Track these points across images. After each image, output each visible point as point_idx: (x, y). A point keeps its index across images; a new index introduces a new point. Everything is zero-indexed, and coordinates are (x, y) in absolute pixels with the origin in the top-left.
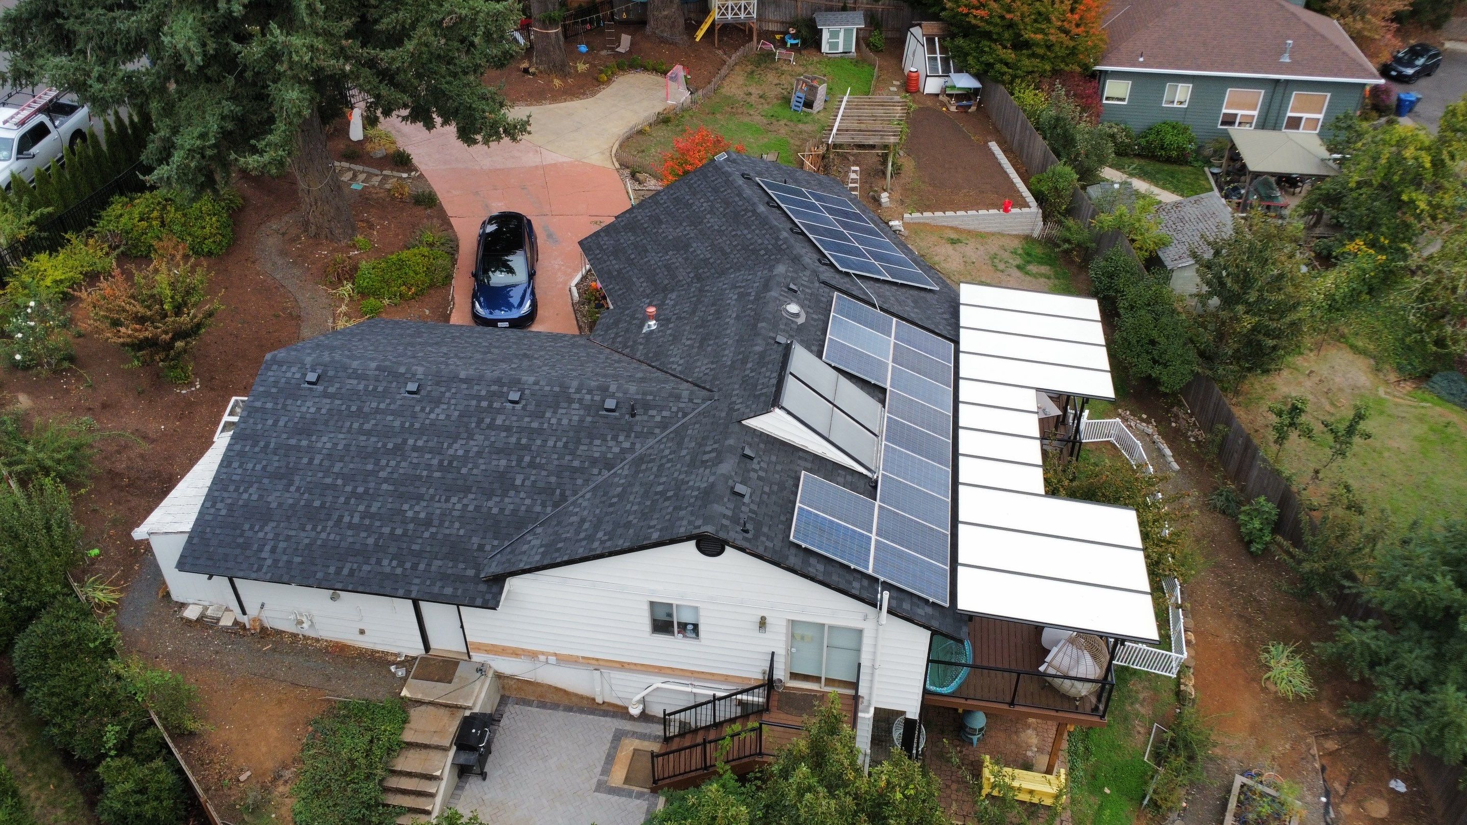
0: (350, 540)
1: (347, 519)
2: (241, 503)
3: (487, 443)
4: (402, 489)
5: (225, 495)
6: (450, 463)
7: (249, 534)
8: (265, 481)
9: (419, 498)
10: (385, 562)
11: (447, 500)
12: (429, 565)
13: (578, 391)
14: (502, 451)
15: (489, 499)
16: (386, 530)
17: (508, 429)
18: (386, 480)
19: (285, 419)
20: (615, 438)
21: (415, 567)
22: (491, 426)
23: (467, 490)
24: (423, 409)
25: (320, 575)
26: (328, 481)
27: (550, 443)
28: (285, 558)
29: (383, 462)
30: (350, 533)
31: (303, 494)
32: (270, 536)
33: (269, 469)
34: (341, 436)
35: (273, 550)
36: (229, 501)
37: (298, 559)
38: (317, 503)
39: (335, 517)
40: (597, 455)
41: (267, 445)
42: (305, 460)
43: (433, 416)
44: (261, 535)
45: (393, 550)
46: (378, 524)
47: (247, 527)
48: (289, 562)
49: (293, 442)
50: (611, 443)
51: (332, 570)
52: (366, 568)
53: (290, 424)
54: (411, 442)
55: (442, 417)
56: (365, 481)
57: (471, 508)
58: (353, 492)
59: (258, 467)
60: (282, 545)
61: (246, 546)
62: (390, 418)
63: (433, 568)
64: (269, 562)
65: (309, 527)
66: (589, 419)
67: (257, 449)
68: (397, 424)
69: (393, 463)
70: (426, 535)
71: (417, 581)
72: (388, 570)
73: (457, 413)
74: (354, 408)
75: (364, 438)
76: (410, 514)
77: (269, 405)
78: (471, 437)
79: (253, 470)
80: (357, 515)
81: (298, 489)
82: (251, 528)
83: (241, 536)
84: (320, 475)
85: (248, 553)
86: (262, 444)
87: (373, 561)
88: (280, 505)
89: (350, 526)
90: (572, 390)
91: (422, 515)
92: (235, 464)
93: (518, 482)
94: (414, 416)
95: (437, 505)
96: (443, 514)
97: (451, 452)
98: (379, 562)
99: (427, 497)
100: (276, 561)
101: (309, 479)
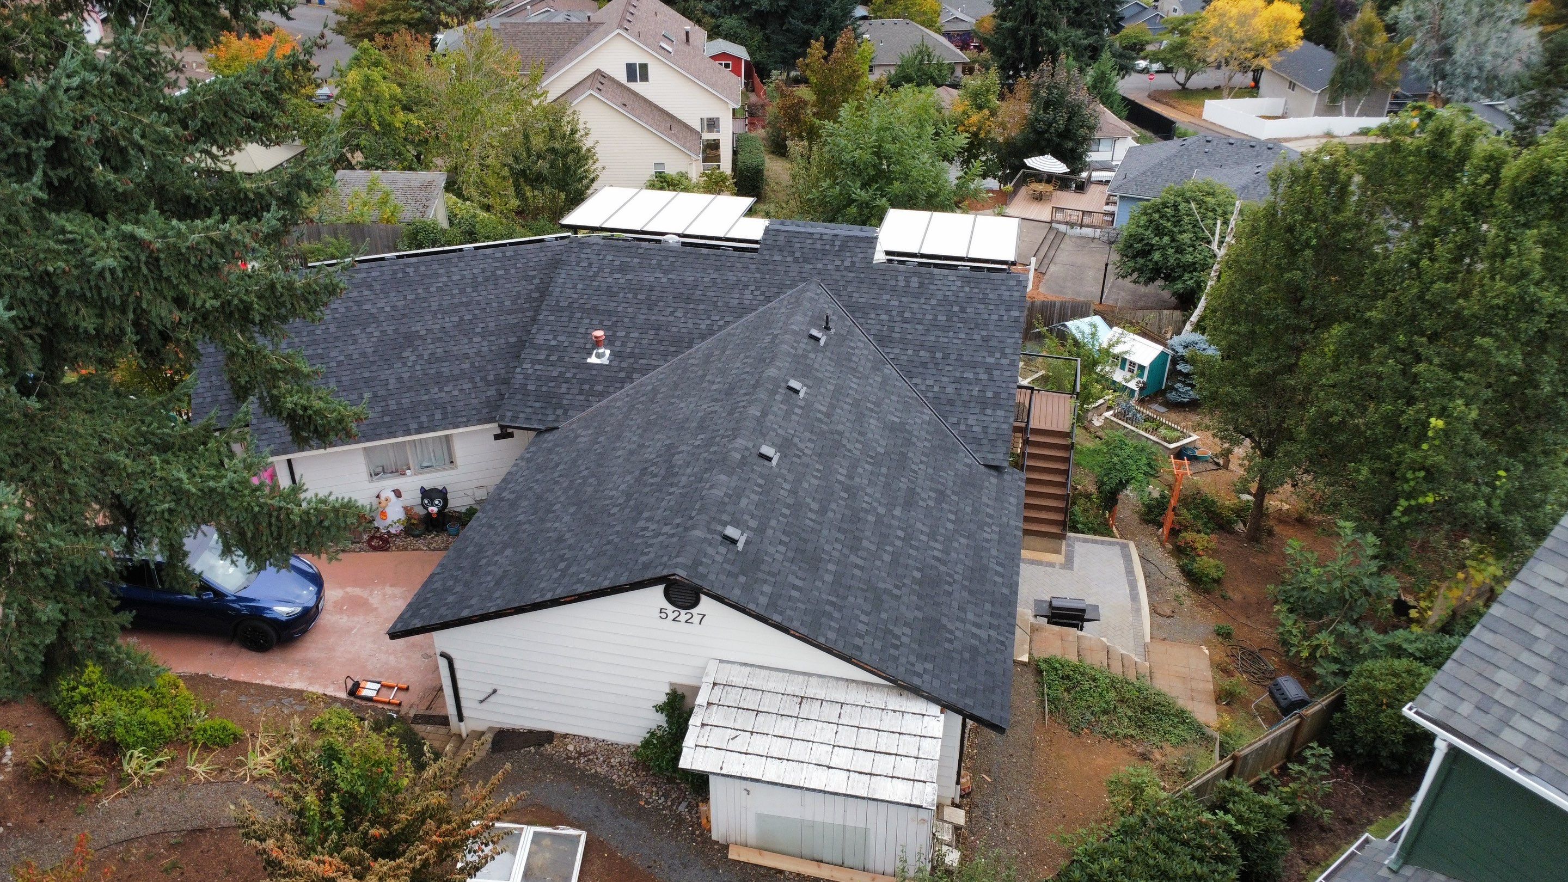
0: (962, 556)
1: (936, 553)
2: (915, 646)
3: (848, 424)
4: (901, 501)
5: (903, 660)
6: (872, 457)
7: (957, 644)
8: (884, 616)
9: (911, 492)
10: (986, 536)
11: (915, 472)
12: (988, 506)
13: (792, 347)
14: (860, 418)
15: (914, 444)
16: (950, 526)
17: (832, 407)
18: (890, 511)
19: (791, 579)
20: (853, 348)
21: (990, 516)
22: (829, 415)
23: (904, 455)
24: (799, 457)
25: (1005, 590)
26: (887, 558)
27: (855, 386)
28: (987, 618)
29: (864, 505)
30: (954, 555)
31: (904, 585)
32: (958, 624)
33: (868, 608)
34: (825, 532)
35: (979, 626)
36: (912, 658)
37: (988, 607)
38: (917, 575)
39: (934, 562)
40: (869, 365)
41: (832, 604)
42: (857, 572)
43: (807, 451)
44: (958, 633)
45: (973, 527)
46: (942, 531)
47: (947, 645)
48: (992, 614)
49: (829, 578)
50: (857, 351)
51: (999, 580)
52: (994, 552)
53: (800, 574)
54: (839, 477)
55: (810, 445)
56: (890, 526)
57: (924, 459)
58: (903, 540)
59: (864, 618)
60: (970, 616)
61: (974, 651)
62: (805, 485)
63: (990, 503)
64: (992, 633)
65: (946, 587)
66: (828, 354)
67: (837, 615)
68: (815, 482)
69: (866, 498)
70: (955, 498)
71: (1005, 519)
72: (996, 537)
73: (808, 434)
74: (787, 512)
75: (830, 514)
76: (932, 503)
77: (767, 589)
78: (841, 434)
79: (867, 624)
80: (932, 544)
81: (897, 587)
82: (950, 641)
83: (961, 653)
84: (878, 563)
85: (983, 650)
86: (828, 608)
87: (987, 545)
88: (918, 608)
89: (946, 551)
90: (793, 351)
91: (933, 495)
92: (858, 641)
93: (898, 420)
94: (807, 466)
95: (920, 482)
96: (932, 480)
97: (858, 453)
98: (988, 541)
99: (910, 485)
100: (991, 626)
101: (884, 575)
